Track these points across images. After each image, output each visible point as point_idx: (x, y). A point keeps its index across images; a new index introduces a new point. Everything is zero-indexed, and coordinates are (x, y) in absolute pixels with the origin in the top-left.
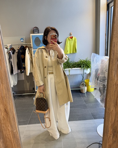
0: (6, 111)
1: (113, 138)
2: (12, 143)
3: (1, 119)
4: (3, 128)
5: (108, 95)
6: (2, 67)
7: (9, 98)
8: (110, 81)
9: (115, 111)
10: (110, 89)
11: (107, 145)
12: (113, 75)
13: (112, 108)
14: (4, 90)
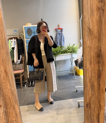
0: (6, 72)
1: (91, 91)
2: (11, 100)
3: (2, 79)
4: (3, 87)
5: (84, 55)
6: (3, 36)
7: (8, 60)
8: (84, 44)
9: (91, 68)
10: (85, 50)
11: (88, 97)
12: (86, 39)
13: (88, 66)
14: (4, 54)
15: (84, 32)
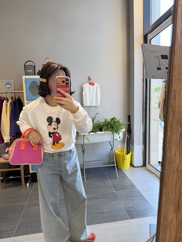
5: (164, 191)
8: (167, 164)
9: (177, 219)
12: (173, 152)
13: (171, 216)
15: (169, 134)
